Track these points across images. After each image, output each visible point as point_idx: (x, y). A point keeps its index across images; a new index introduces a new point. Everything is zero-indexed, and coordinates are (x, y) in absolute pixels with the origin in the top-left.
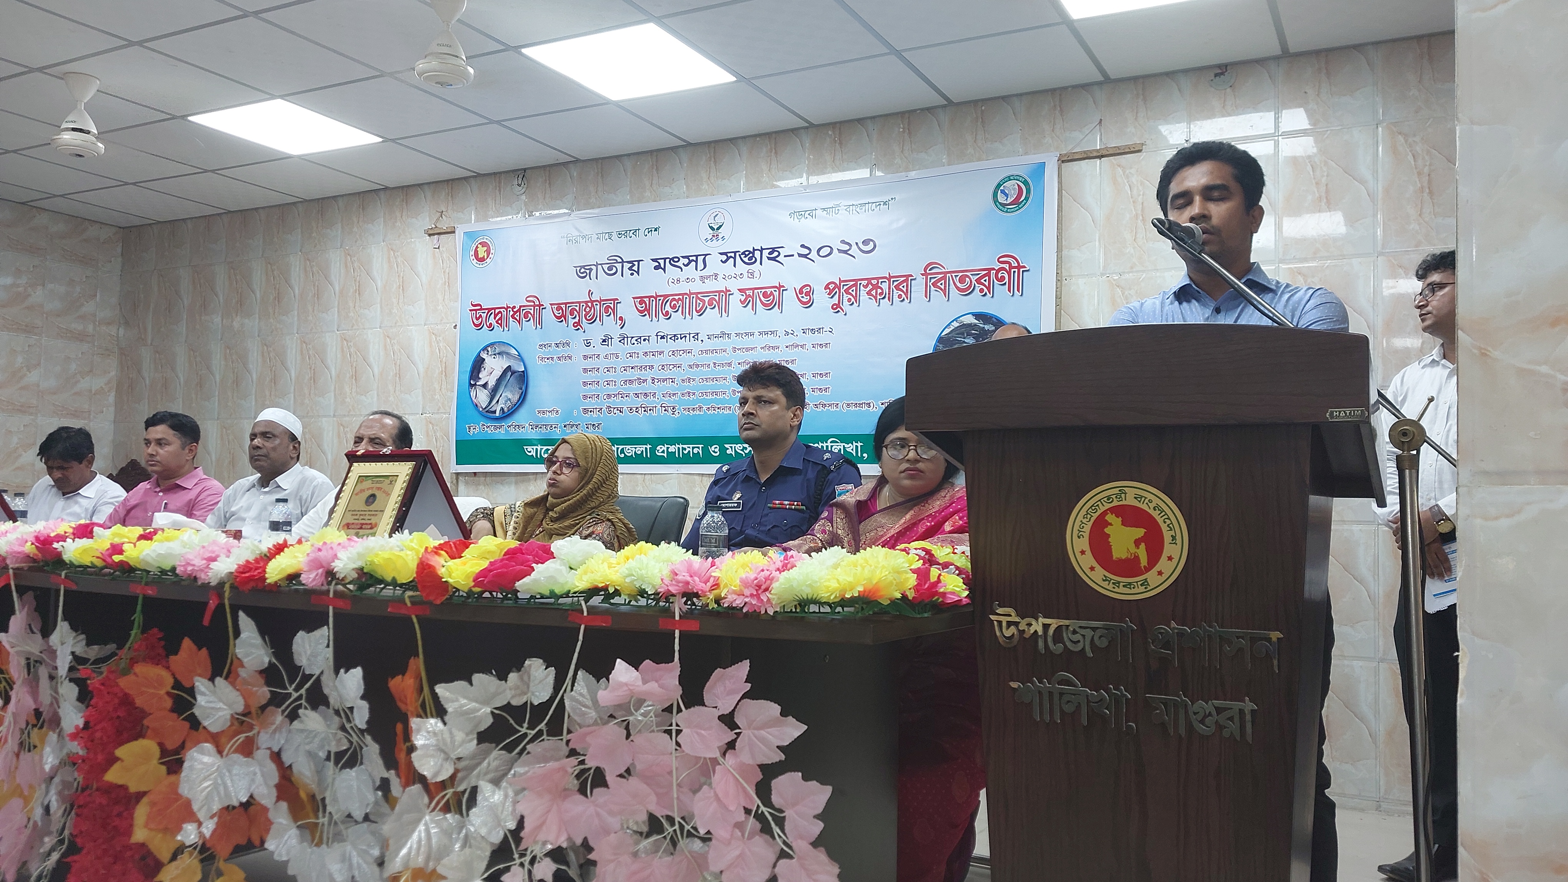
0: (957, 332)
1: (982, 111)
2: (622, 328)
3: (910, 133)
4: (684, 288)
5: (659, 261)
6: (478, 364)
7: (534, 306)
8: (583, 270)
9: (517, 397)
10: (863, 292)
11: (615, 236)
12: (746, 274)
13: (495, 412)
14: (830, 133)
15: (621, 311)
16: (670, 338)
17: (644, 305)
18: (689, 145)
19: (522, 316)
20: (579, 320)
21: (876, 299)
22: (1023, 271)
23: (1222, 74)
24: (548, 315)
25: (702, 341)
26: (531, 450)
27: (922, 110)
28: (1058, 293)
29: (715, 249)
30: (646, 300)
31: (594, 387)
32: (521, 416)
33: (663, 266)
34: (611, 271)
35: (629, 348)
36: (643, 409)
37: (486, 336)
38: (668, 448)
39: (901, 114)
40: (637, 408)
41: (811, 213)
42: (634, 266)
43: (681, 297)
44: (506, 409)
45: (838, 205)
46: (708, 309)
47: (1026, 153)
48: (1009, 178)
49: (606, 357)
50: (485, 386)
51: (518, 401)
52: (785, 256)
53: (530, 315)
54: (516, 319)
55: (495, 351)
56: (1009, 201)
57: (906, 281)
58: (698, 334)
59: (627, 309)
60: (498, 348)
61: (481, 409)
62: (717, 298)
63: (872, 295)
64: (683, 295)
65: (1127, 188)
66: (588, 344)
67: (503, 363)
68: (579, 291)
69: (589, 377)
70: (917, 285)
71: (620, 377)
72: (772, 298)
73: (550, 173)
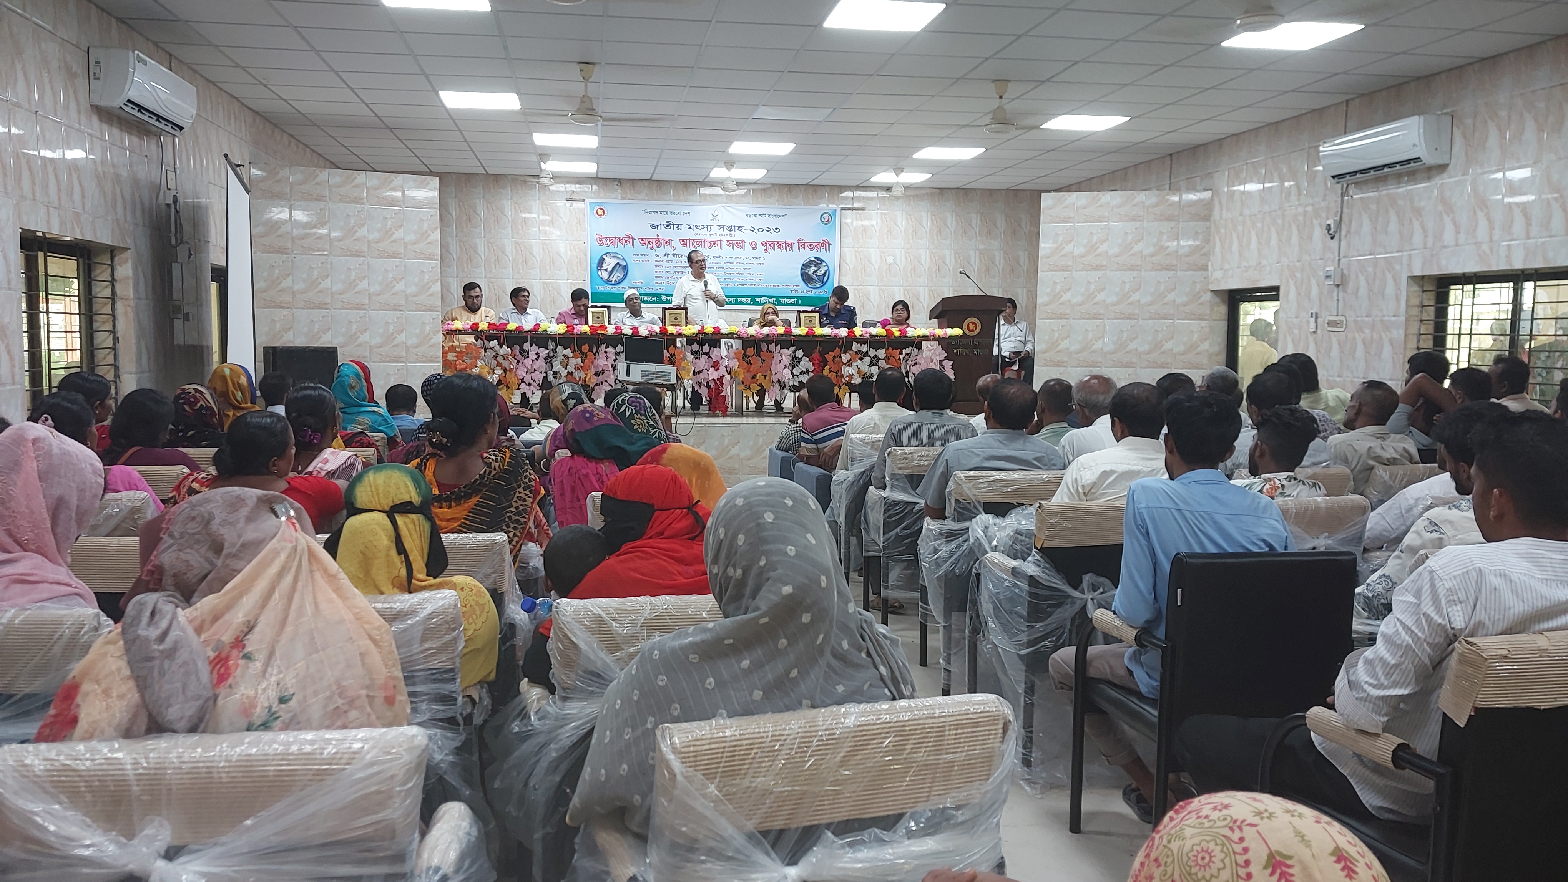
0: (809, 263)
1: (815, 189)
2: (674, 251)
3: (790, 192)
4: (703, 238)
5: (690, 226)
6: (601, 261)
7: (629, 238)
8: (654, 226)
9: (622, 275)
10: (777, 246)
11: (667, 213)
12: (729, 235)
13: (612, 281)
15: (673, 244)
18: (702, 182)
19: (624, 242)
20: (653, 246)
21: (780, 249)
22: (829, 244)
24: (637, 243)
27: (795, 185)
29: (715, 224)
31: (661, 273)
34: (667, 228)
37: (604, 249)
39: (787, 185)
41: (754, 216)
42: (679, 227)
44: (616, 280)
45: (765, 214)
46: (713, 247)
47: (828, 205)
48: (825, 213)
49: (667, 262)
50: (606, 270)
51: (623, 277)
52: (745, 230)
53: (627, 242)
54: (621, 243)
55: (610, 255)
56: (825, 221)
57: (791, 244)
59: (676, 243)
60: (614, 255)
61: (605, 280)
62: (717, 243)
64: (702, 240)
66: (657, 256)
67: (615, 261)
68: (652, 234)
69: (658, 269)
70: (796, 246)
71: (673, 270)
72: (740, 245)
73: (633, 182)
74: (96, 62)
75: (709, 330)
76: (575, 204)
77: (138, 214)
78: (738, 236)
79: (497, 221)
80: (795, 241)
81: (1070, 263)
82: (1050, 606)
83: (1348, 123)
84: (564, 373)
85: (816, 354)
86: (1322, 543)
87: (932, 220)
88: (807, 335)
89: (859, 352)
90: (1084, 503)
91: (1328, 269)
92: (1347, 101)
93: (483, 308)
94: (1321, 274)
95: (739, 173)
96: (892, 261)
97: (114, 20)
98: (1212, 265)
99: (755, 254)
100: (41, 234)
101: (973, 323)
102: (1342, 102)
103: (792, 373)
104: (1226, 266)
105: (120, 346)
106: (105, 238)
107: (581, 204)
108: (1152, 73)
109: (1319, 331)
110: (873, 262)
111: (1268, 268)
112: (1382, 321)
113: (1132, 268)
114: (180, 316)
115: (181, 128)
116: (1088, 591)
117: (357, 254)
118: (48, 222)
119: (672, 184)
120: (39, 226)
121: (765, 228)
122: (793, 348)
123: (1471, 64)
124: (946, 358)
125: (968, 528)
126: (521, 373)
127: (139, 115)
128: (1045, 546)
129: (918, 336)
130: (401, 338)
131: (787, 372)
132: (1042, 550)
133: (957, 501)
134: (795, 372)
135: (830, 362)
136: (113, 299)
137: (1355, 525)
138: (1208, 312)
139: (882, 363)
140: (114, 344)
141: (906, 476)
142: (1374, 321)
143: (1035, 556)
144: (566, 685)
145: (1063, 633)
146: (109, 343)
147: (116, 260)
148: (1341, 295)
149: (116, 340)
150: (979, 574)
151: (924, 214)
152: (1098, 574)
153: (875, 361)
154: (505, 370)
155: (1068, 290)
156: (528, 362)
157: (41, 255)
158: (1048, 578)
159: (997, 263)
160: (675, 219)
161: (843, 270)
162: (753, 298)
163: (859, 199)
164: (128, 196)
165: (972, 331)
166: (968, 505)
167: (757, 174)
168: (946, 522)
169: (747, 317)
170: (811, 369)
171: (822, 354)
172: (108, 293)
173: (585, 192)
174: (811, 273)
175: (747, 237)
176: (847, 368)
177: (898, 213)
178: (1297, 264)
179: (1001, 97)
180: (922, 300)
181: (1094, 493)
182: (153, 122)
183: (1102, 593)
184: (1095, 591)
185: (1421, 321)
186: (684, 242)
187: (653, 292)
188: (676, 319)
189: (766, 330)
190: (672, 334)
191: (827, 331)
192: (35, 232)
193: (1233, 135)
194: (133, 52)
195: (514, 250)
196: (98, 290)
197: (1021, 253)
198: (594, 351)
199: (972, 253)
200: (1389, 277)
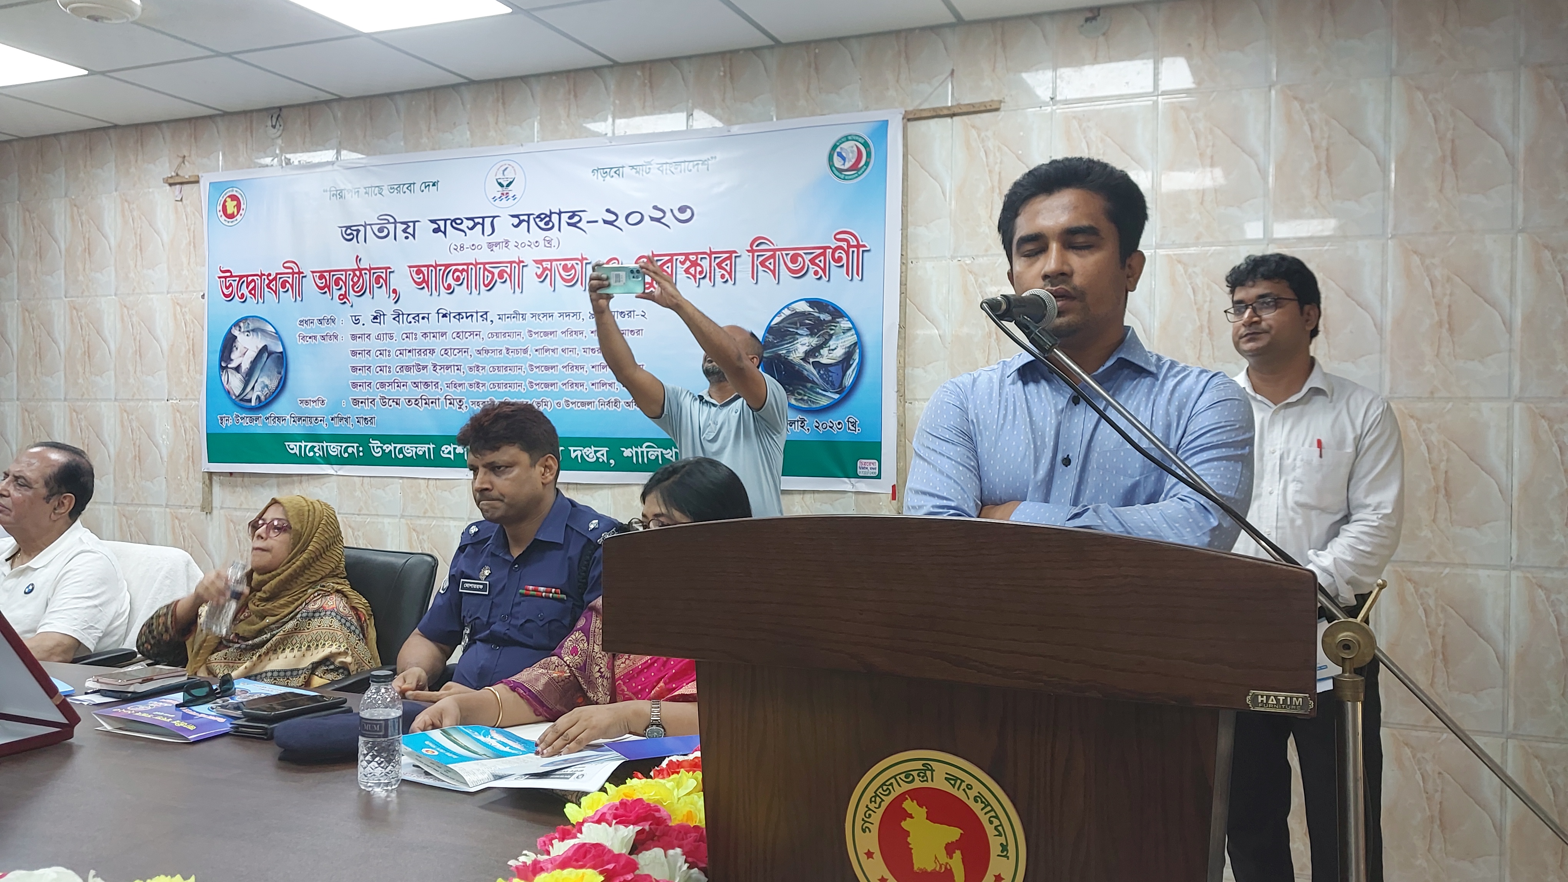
0: (788, 322)
1: (816, 53)
2: (396, 302)
3: (732, 78)
4: (467, 256)
5: (438, 222)
7: (293, 273)
8: (349, 231)
9: (276, 383)
10: (681, 269)
11: (385, 192)
12: (542, 243)
13: (250, 401)
14: (639, 73)
15: (394, 282)
16: (454, 317)
17: (421, 275)
18: (471, 83)
19: (279, 285)
20: (346, 292)
21: (695, 279)
22: (863, 251)
23: (1094, 18)
24: (309, 285)
25: (492, 321)
26: (294, 447)
27: (746, 50)
28: (903, 279)
29: (504, 210)
30: (424, 269)
31: (364, 374)
32: (281, 407)
33: (443, 229)
34: (382, 233)
35: (405, 327)
36: (424, 402)
37: (236, 309)
38: (455, 449)
39: (722, 54)
40: (416, 400)
41: (617, 171)
42: (409, 228)
43: (465, 267)
44: (263, 398)
45: (649, 163)
46: (498, 283)
47: (867, 109)
48: (847, 138)
49: (378, 337)
51: (277, 388)
52: (588, 222)
53: (287, 285)
54: (272, 289)
55: (248, 327)
56: (848, 165)
57: (729, 258)
58: (486, 313)
59: (402, 280)
61: (234, 397)
62: (508, 270)
63: (690, 274)
64: (468, 264)
65: (982, 154)
66: (357, 321)
68: (345, 257)
69: (359, 361)
70: (747, 263)
71: (395, 361)
72: (573, 272)
78: (568, 243)
80: (743, 246)
119: (402, 102)
121: (649, 212)
173: (204, 155)
187: (349, 429)
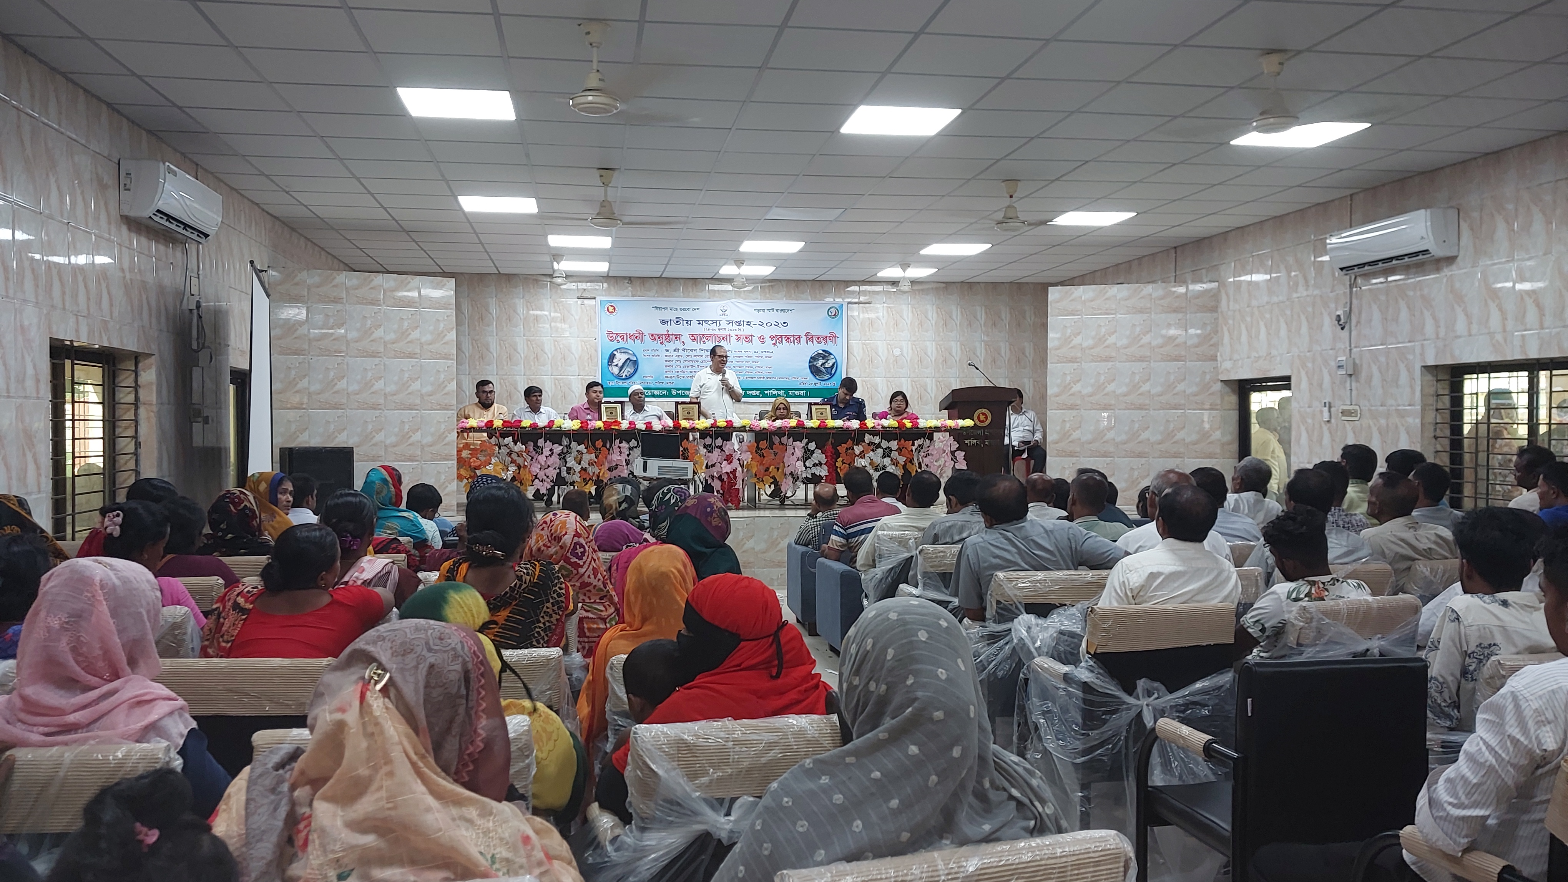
0: (817, 355)
1: (822, 283)
2: (683, 345)
3: (797, 287)
4: (712, 333)
5: (699, 321)
6: (612, 357)
7: (640, 334)
8: (663, 322)
9: (633, 370)
10: (783, 340)
11: (678, 309)
12: (737, 330)
13: (622, 376)
14: (768, 282)
15: (683, 339)
18: (710, 278)
19: (634, 337)
20: (662, 341)
21: (789, 343)
22: (837, 338)
24: (647, 338)
27: (801, 280)
29: (724, 319)
31: (670, 368)
34: (677, 323)
35: (687, 354)
37: (615, 345)
39: (794, 280)
41: (763, 310)
42: (688, 322)
44: (627, 375)
45: (773, 309)
48: (831, 307)
49: (676, 356)
50: (617, 365)
51: (634, 372)
52: (753, 324)
53: (638, 338)
54: (631, 339)
55: (621, 351)
56: (833, 314)
57: (799, 337)
59: (686, 338)
60: (624, 351)
61: (614, 375)
62: (726, 337)
64: (711, 335)
66: (667, 351)
67: (626, 356)
68: (662, 330)
69: (668, 364)
70: (804, 339)
71: (683, 364)
72: (748, 339)
73: (643, 280)
74: (127, 174)
75: (722, 423)
76: (586, 302)
77: (163, 320)
78: (746, 330)
79: (509, 319)
80: (803, 335)
81: (1079, 355)
82: (1105, 713)
83: (1353, 217)
84: (578, 468)
85: (829, 447)
86: (1375, 645)
87: (937, 312)
88: (819, 427)
89: (871, 444)
90: (1133, 608)
91: (1339, 359)
92: (1351, 195)
93: (495, 405)
94: (1333, 364)
95: (748, 270)
96: (898, 353)
97: (144, 133)
98: (1221, 356)
99: (764, 347)
100: (68, 343)
101: (983, 414)
102: (1346, 197)
103: (805, 465)
104: (1236, 357)
105: (142, 451)
106: (131, 345)
107: (592, 302)
108: (1161, 171)
109: (1333, 421)
110: (880, 354)
111: (1278, 359)
112: (1397, 410)
113: (1141, 359)
114: (200, 419)
115: (207, 236)
116: (1143, 697)
117: (374, 355)
118: (77, 331)
119: (682, 281)
120: (67, 334)
121: (774, 323)
122: (805, 441)
123: (1475, 159)
124: (958, 449)
125: (1010, 630)
126: (535, 469)
127: (167, 224)
128: (1099, 651)
129: (930, 428)
130: (416, 437)
131: (800, 464)
132: (1096, 656)
133: (998, 602)
134: (807, 464)
135: (843, 454)
136: (136, 404)
137: (1406, 625)
138: (1219, 402)
139: (894, 454)
140: (136, 449)
141: (938, 574)
142: (1389, 410)
143: (1086, 661)
144: (644, 815)
145: (1120, 739)
146: (131, 448)
147: (140, 365)
148: (1354, 384)
149: (138, 445)
150: (1028, 679)
151: (929, 307)
152: (1153, 679)
153: (887, 453)
154: (519, 467)
155: (1078, 381)
156: (542, 458)
157: (68, 363)
158: (1103, 684)
159: (1003, 355)
160: (685, 315)
161: (851, 362)
162: (762, 390)
163: (865, 293)
164: (153, 303)
165: (983, 421)
166: (1010, 607)
167: (766, 271)
168: (987, 624)
169: (758, 409)
170: (824, 461)
171: (835, 446)
172: (131, 398)
173: (596, 289)
174: (819, 365)
175: (755, 331)
176: (860, 460)
177: (904, 307)
178: (1308, 354)
179: (1011, 197)
180: (929, 390)
181: (1142, 596)
182: (180, 230)
183: (1157, 698)
184: (1149, 696)
185: (1437, 410)
186: (694, 337)
187: (664, 386)
188: (689, 413)
189: (778, 423)
190: (685, 428)
191: (838, 423)
192: (63, 341)
193: (1238, 228)
194: (164, 164)
195: (526, 348)
196: (121, 395)
197: (1026, 344)
198: (608, 446)
199: (977, 344)
200: (1402, 366)
